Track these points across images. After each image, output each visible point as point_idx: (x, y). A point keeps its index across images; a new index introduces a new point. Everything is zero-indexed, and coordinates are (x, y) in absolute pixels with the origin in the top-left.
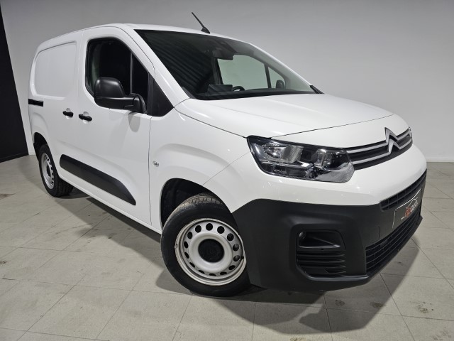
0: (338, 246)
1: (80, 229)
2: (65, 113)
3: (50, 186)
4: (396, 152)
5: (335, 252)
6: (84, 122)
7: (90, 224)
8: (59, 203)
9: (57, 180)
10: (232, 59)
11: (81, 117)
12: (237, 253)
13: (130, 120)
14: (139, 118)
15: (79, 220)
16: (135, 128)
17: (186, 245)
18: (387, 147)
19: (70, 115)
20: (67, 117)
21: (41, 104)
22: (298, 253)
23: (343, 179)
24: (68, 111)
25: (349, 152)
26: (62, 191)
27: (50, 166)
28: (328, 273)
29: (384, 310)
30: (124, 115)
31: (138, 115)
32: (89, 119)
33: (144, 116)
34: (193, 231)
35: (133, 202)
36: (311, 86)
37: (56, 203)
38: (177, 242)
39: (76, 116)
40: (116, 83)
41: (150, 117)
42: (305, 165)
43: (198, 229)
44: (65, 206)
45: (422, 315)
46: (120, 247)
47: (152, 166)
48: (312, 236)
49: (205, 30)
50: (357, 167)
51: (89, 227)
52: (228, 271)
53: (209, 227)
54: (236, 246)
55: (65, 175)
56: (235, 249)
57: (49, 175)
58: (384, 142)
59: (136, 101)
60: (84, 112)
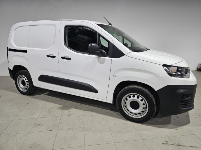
0: (189, 98)
2: (48, 56)
3: (23, 90)
5: (189, 100)
6: (65, 60)
11: (63, 58)
12: (145, 106)
14: (105, 59)
16: (102, 63)
17: (125, 103)
19: (53, 57)
20: (50, 58)
22: (181, 101)
24: (51, 55)
27: (26, 81)
28: (186, 107)
30: (95, 57)
32: (69, 59)
33: (107, 58)
34: (128, 98)
35: (96, 91)
38: (122, 102)
41: (111, 58)
42: (179, 73)
43: (130, 97)
47: (112, 76)
49: (110, 24)
52: (141, 113)
53: (134, 96)
54: (144, 104)
56: (143, 104)
57: (24, 85)
60: (65, 56)
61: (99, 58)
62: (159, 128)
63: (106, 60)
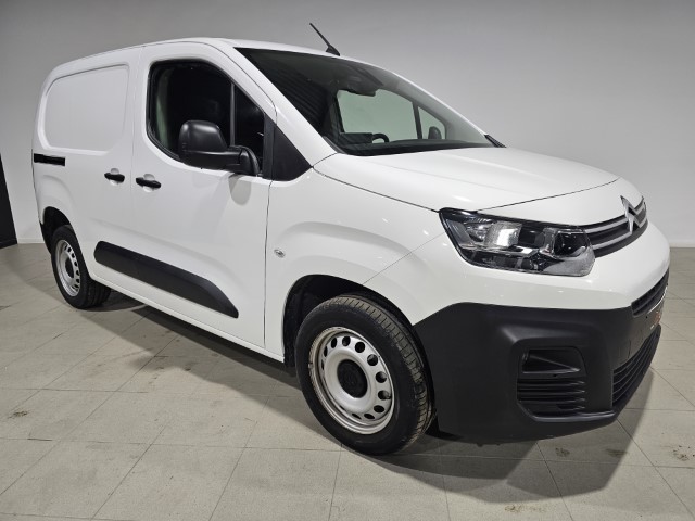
0: (577, 370)
1: (136, 357)
2: (108, 176)
3: (72, 292)
4: (638, 230)
5: (573, 378)
6: (146, 189)
7: (148, 350)
8: (89, 318)
9: (87, 282)
10: (373, 95)
11: (141, 182)
12: (384, 386)
13: (232, 187)
14: (249, 184)
15: (130, 345)
16: (241, 200)
18: (626, 224)
19: (119, 179)
20: (112, 183)
21: (60, 161)
22: (520, 381)
23: (581, 271)
24: (115, 173)
25: (588, 231)
26: (93, 298)
27: (73, 260)
28: (560, 410)
29: (626, 459)
30: (221, 179)
31: (246, 178)
32: (155, 185)
33: (258, 180)
35: (233, 313)
36: (486, 136)
37: (83, 319)
38: (312, 359)
39: (130, 181)
40: (211, 129)
41: (267, 182)
42: (527, 251)
43: (334, 344)
44: (99, 322)
45: (681, 463)
46: (206, 384)
47: (272, 256)
48: (538, 355)
49: (331, 49)
50: (599, 253)
51: (148, 354)
52: (374, 414)
53: (347, 342)
55: (101, 274)
56: (378, 379)
57: (71, 274)
58: (623, 217)
59: (244, 157)
60: (147, 175)
61: (234, 178)
62: (437, 491)
63: (252, 188)
